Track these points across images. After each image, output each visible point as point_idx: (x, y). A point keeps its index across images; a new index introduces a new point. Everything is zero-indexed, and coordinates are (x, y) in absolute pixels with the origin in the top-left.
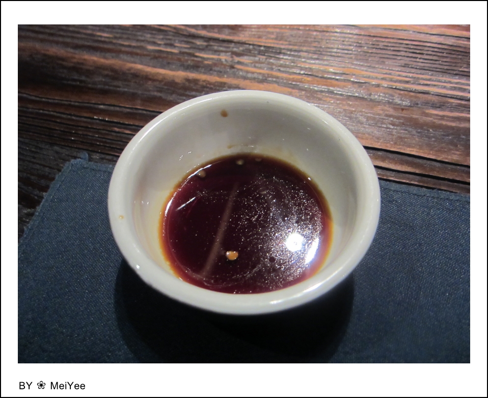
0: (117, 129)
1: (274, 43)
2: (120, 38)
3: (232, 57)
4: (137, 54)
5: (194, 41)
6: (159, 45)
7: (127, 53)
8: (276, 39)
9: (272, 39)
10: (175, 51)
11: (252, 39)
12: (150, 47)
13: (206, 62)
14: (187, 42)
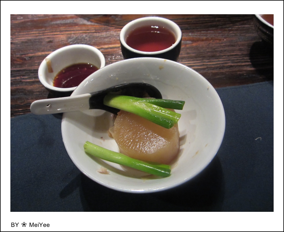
1: (37, 67)
8: (38, 65)
9: (36, 65)
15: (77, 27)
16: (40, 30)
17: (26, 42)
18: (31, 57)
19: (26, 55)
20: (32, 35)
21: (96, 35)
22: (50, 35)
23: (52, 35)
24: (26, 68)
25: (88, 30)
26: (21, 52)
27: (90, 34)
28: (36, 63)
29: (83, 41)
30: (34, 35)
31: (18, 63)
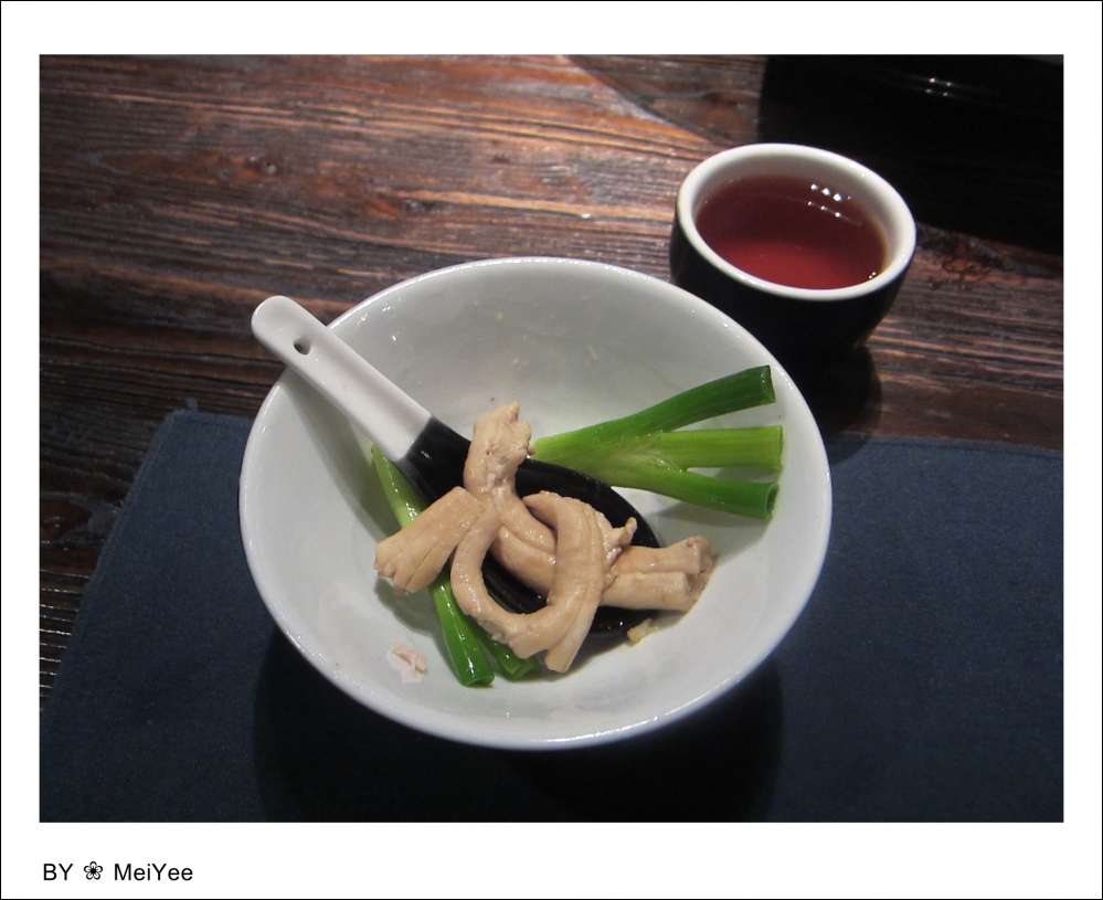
0: (231, 392)
1: (454, 249)
2: (222, 246)
3: (392, 274)
4: (251, 273)
5: (336, 248)
6: (283, 257)
7: (236, 271)
8: (457, 241)
9: (452, 241)
10: (307, 266)
11: (423, 243)
12: (271, 261)
13: (355, 283)
14: (326, 252)
15: (603, 121)
16: (462, 105)
17: (412, 143)
18: (429, 206)
19: (414, 195)
20: (434, 120)
21: (677, 169)
22: (501, 132)
23: (510, 134)
24: (415, 242)
25: (647, 142)
26: (392, 177)
27: (655, 160)
28: (451, 231)
29: (626, 181)
30: (441, 121)
31: (385, 216)
